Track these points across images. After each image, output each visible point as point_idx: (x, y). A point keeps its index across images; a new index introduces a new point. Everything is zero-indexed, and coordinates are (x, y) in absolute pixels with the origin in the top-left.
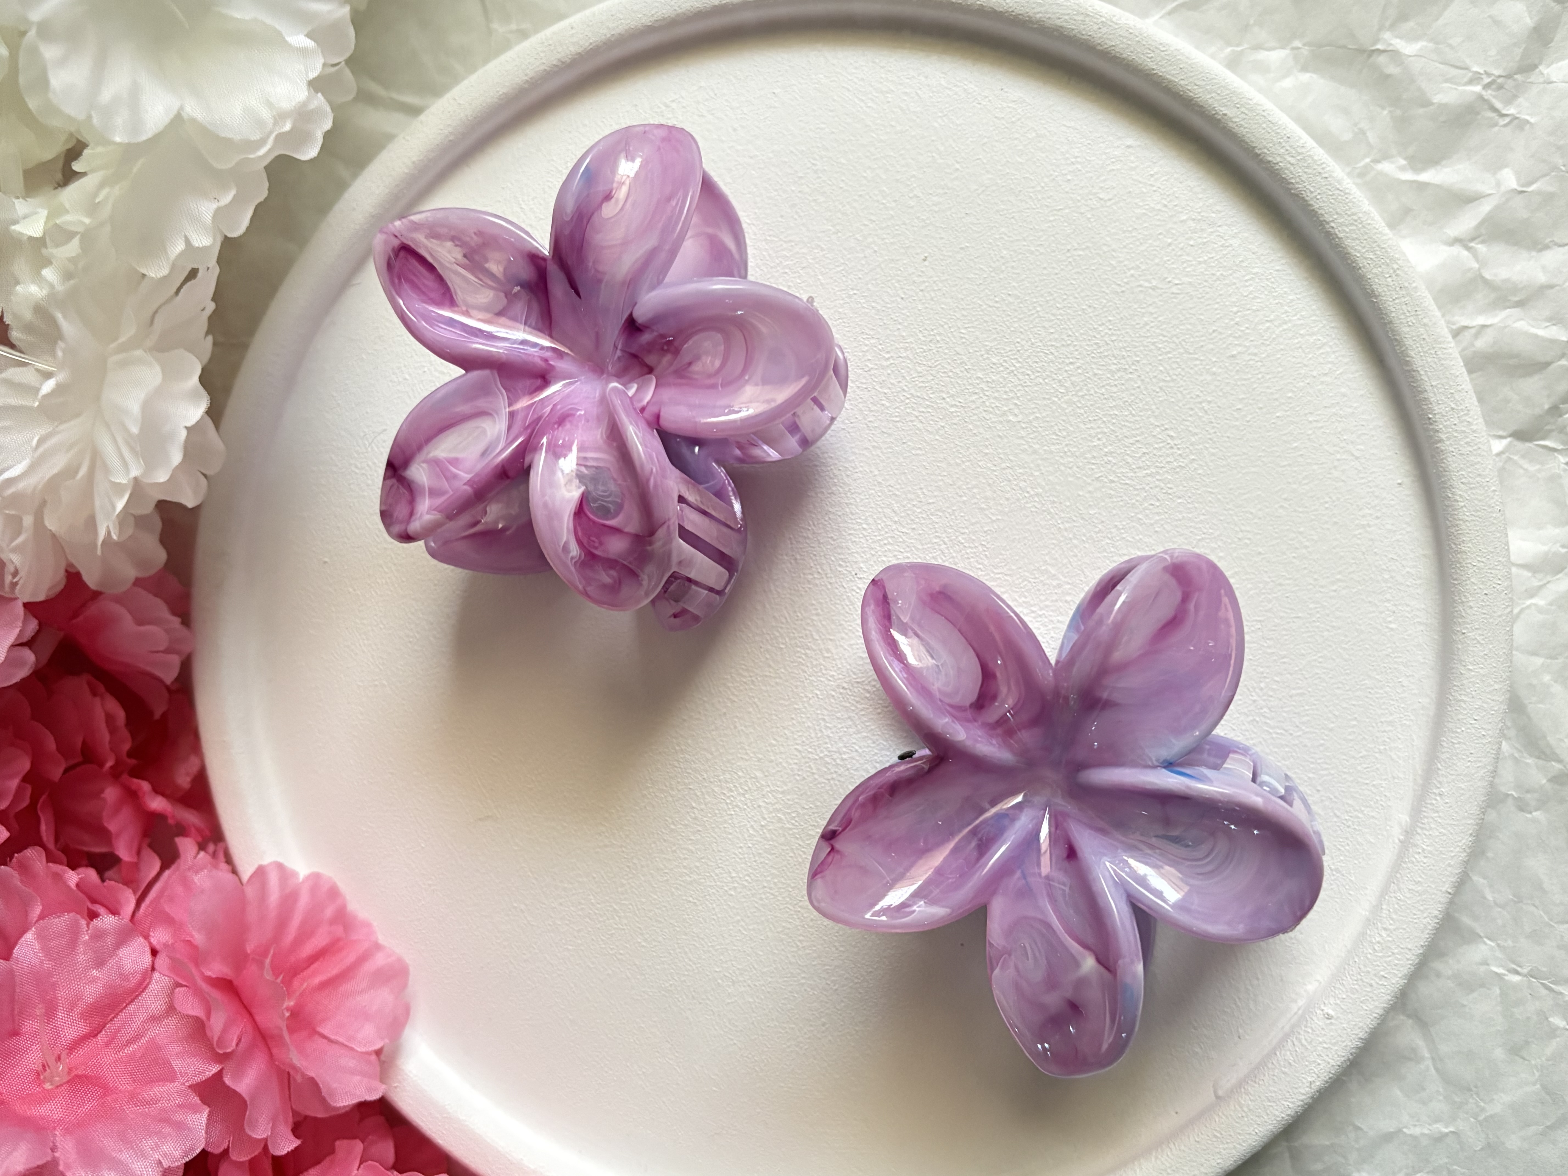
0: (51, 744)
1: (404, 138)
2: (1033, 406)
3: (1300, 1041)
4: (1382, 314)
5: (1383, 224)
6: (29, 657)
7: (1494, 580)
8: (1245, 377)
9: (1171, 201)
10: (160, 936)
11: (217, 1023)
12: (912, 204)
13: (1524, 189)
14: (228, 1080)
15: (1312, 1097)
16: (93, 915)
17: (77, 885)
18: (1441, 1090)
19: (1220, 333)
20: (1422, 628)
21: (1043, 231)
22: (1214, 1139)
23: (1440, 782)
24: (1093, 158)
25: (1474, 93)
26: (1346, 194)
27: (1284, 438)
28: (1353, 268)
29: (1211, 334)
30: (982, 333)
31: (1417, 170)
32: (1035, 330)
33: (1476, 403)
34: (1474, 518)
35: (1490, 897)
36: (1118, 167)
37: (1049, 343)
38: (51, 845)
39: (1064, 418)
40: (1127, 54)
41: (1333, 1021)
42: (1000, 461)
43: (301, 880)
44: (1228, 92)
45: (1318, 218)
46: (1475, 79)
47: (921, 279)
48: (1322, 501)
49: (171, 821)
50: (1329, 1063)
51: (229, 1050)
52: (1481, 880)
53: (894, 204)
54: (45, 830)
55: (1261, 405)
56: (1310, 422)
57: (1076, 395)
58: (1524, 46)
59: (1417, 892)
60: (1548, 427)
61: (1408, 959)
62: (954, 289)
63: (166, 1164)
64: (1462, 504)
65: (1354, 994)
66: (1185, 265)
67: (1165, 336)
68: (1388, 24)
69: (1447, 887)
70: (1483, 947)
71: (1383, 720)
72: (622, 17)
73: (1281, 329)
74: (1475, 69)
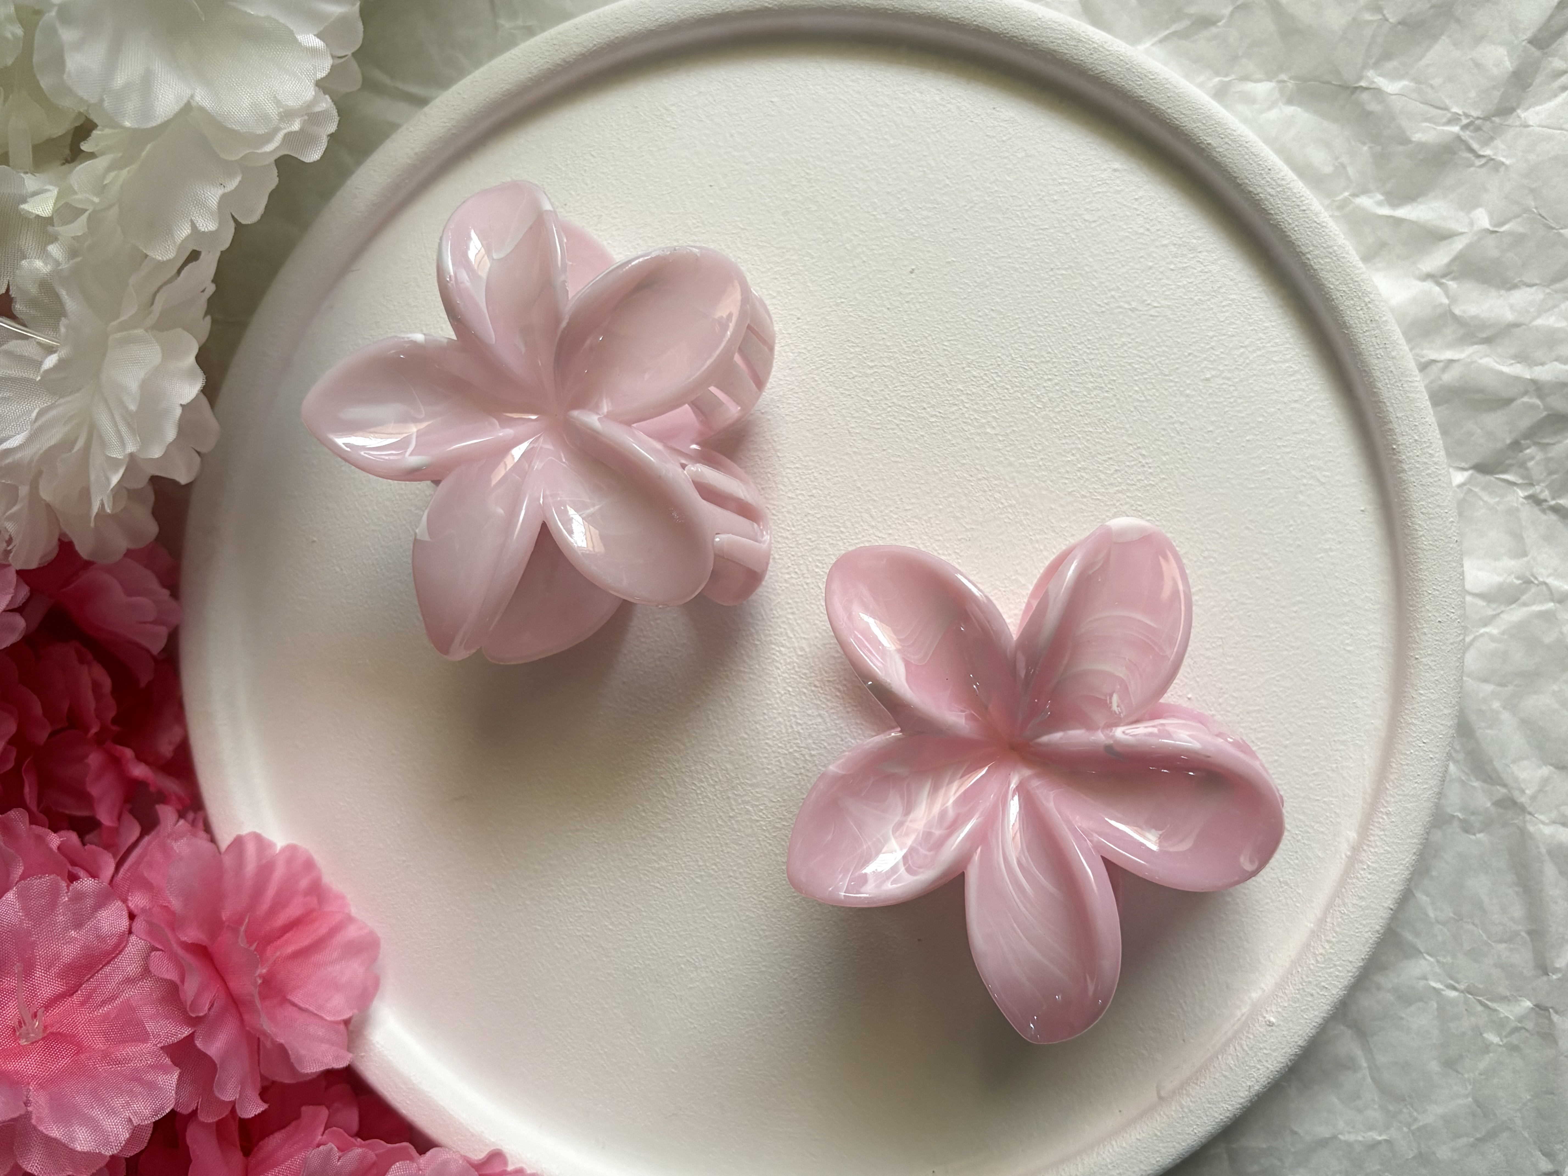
0: (38, 709)
1: (408, 129)
2: (1010, 420)
3: (1241, 1046)
4: (1352, 345)
5: (1357, 258)
6: (20, 622)
7: (1449, 609)
8: (1218, 400)
9: (1154, 225)
10: (138, 901)
11: (190, 988)
12: (903, 216)
13: (1497, 229)
14: (199, 1043)
15: (1251, 1101)
16: (73, 878)
17: (59, 848)
18: (1376, 1099)
19: (1196, 357)
20: (1377, 651)
21: (1027, 249)
22: (1155, 1138)
23: (1387, 802)
24: (1081, 180)
25: (1452, 133)
26: (1323, 227)
27: (1253, 461)
28: (1327, 298)
29: (1186, 357)
30: (965, 346)
31: (1394, 205)
32: (1016, 345)
33: (1439, 436)
34: (1431, 547)
35: (1431, 914)
36: (1104, 190)
37: (1029, 359)
38: (34, 808)
39: (1040, 433)
40: (1117, 80)
41: (1274, 1028)
42: (976, 471)
43: (278, 852)
44: (1213, 122)
45: (1295, 249)
46: (1454, 119)
47: (907, 291)
48: (1286, 524)
49: (152, 789)
50: (1268, 1068)
51: (201, 1014)
52: (1424, 898)
53: (884, 216)
54: (29, 792)
55: (1231, 429)
56: (1279, 447)
57: (1053, 411)
58: (1502, 89)
59: (1361, 907)
60: (1508, 462)
61: (1348, 971)
62: (938, 302)
63: (136, 1121)
64: (1421, 533)
65: (1295, 1002)
66: (1164, 289)
67: (1141, 357)
68: (1371, 61)
69: (1390, 903)
70: (1423, 962)
71: (1336, 739)
72: (626, 21)
73: (1255, 355)
74: (1455, 109)
